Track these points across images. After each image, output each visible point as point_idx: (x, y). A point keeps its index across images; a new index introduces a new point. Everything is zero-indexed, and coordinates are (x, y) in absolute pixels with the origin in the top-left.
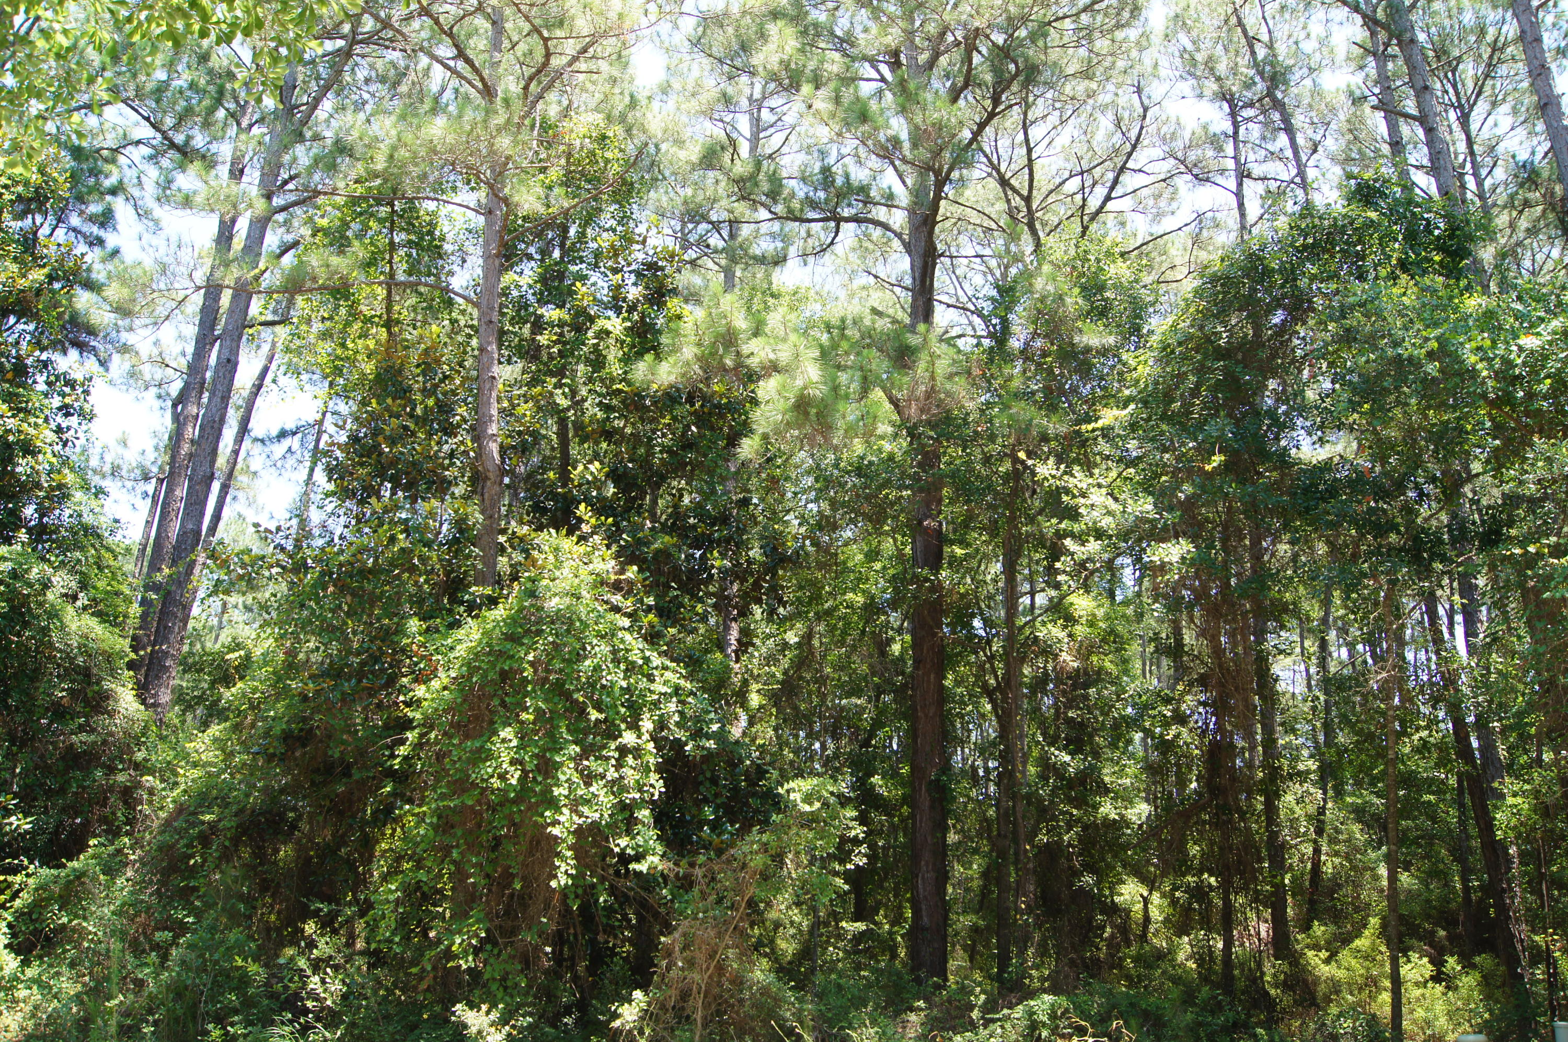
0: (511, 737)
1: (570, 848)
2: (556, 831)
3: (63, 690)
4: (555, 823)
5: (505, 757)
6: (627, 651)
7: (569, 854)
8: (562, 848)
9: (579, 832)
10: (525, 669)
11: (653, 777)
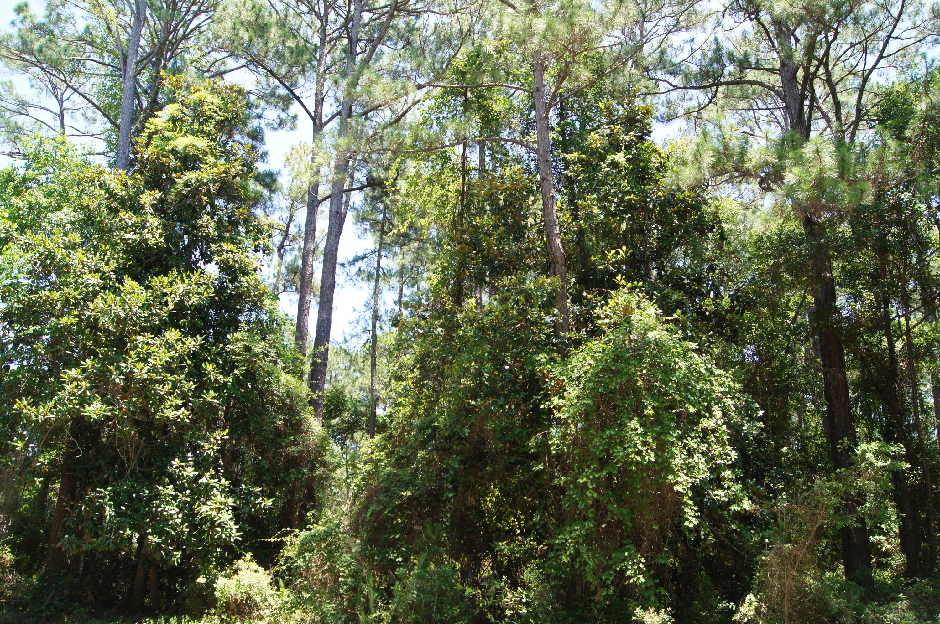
0: (638, 426)
1: (690, 498)
2: (678, 488)
3: (280, 420)
4: (676, 483)
5: (637, 440)
6: (697, 365)
7: (691, 502)
8: (685, 499)
9: (694, 487)
10: (637, 381)
11: (728, 449)
